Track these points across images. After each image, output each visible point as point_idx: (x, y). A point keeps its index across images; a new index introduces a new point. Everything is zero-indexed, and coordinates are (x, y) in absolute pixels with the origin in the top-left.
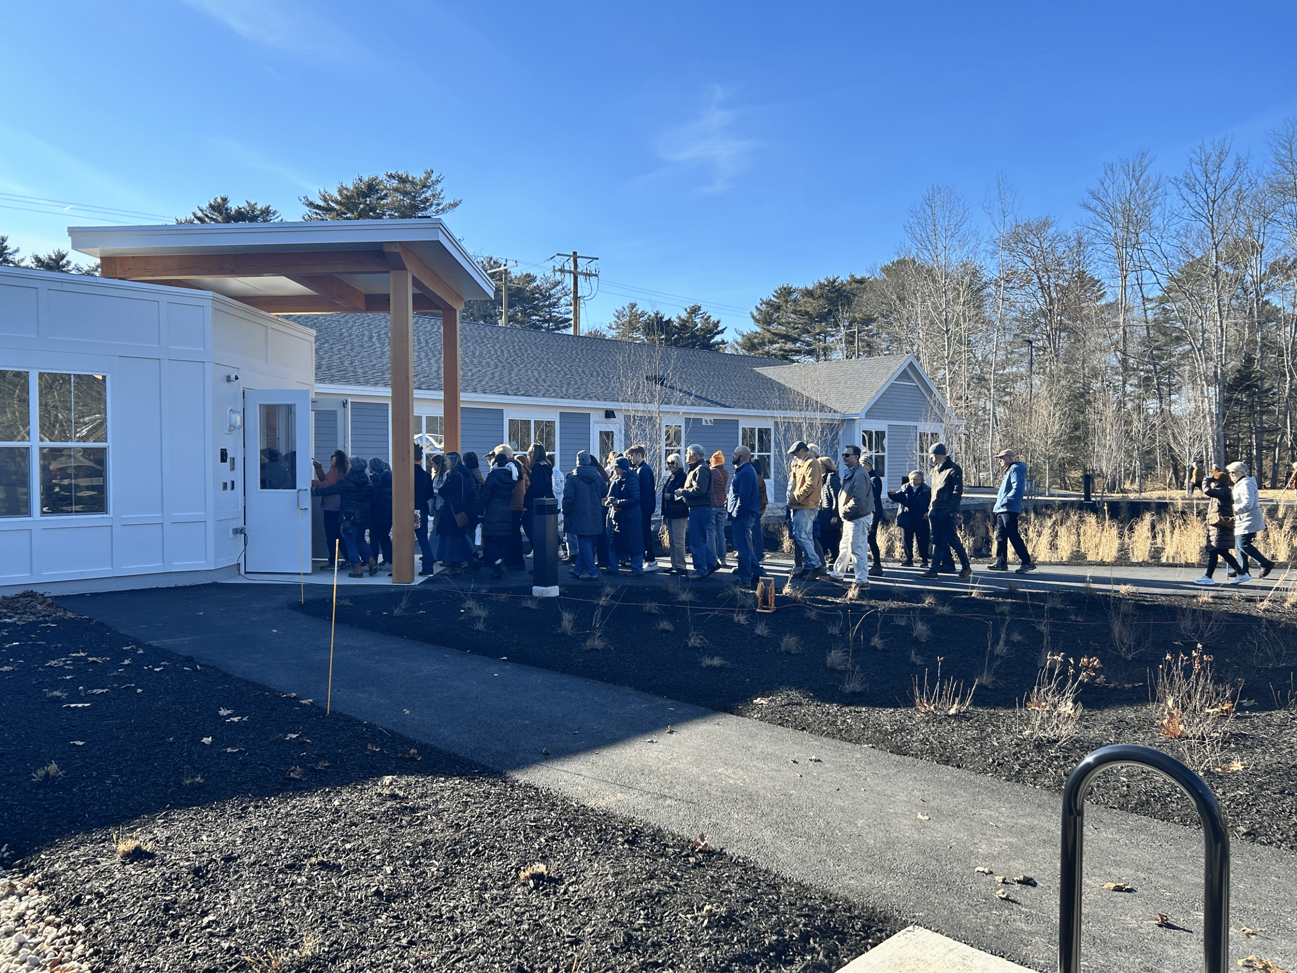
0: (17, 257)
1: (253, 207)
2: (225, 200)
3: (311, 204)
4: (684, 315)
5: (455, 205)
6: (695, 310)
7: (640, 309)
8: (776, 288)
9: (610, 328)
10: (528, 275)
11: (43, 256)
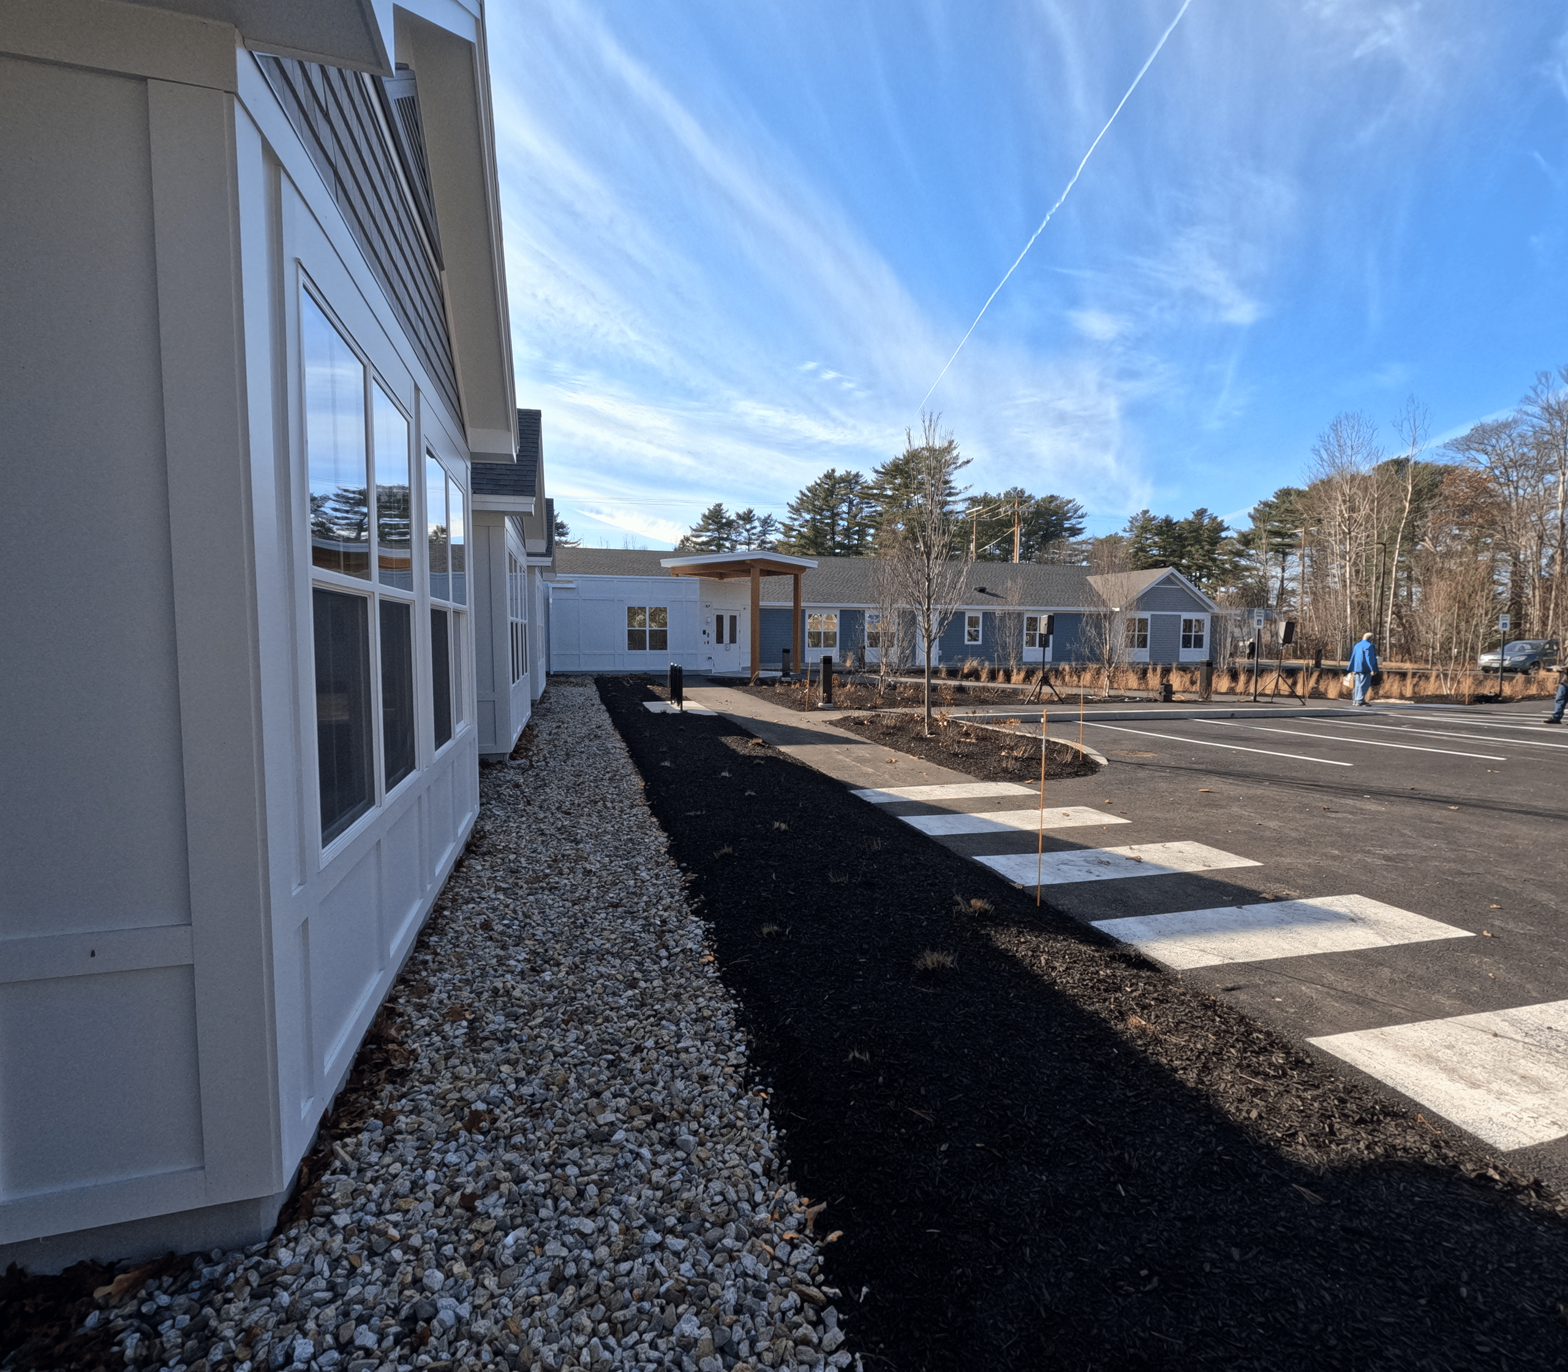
0: (727, 515)
1: (848, 473)
2: (833, 471)
3: (877, 472)
4: (1191, 517)
5: (968, 462)
6: (1201, 513)
7: (1152, 514)
8: (1276, 490)
9: (1125, 531)
10: (1052, 496)
11: (741, 512)
